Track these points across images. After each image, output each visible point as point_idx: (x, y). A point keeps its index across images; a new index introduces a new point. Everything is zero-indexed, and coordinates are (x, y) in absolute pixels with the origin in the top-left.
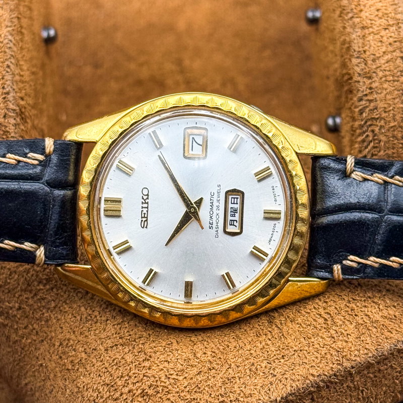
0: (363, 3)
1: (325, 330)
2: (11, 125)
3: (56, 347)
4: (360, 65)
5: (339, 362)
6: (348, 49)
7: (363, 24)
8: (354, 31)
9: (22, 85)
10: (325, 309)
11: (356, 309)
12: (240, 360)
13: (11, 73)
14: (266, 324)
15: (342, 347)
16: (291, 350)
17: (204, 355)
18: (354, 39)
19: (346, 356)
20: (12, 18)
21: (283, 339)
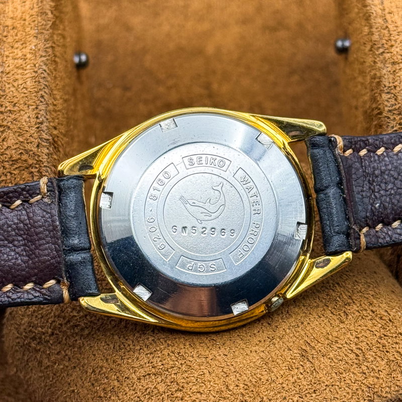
0: (394, 39)
1: (356, 366)
2: (44, 155)
3: (88, 374)
4: (390, 100)
5: (370, 398)
6: (379, 83)
7: (393, 59)
8: (385, 66)
9: (55, 115)
10: (356, 344)
11: (387, 345)
12: (272, 393)
13: (45, 103)
14: (298, 358)
15: (373, 383)
16: (322, 384)
17: (236, 388)
18: (385, 74)
19: (377, 392)
20: (47, 48)
21: (315, 374)
